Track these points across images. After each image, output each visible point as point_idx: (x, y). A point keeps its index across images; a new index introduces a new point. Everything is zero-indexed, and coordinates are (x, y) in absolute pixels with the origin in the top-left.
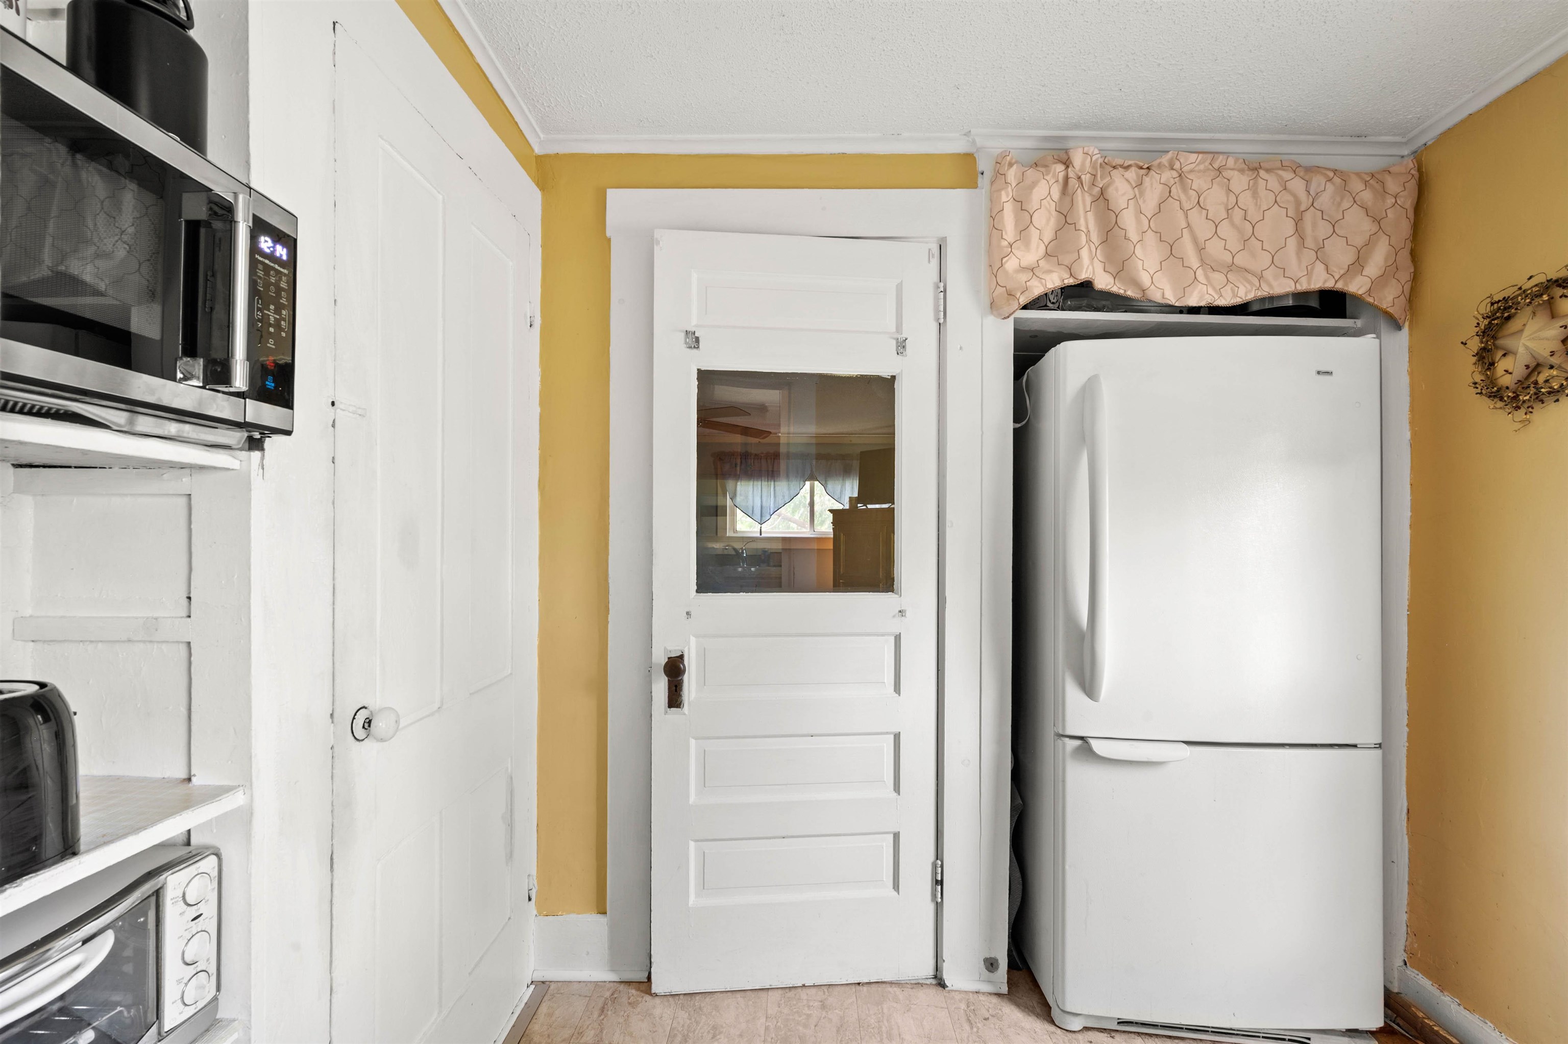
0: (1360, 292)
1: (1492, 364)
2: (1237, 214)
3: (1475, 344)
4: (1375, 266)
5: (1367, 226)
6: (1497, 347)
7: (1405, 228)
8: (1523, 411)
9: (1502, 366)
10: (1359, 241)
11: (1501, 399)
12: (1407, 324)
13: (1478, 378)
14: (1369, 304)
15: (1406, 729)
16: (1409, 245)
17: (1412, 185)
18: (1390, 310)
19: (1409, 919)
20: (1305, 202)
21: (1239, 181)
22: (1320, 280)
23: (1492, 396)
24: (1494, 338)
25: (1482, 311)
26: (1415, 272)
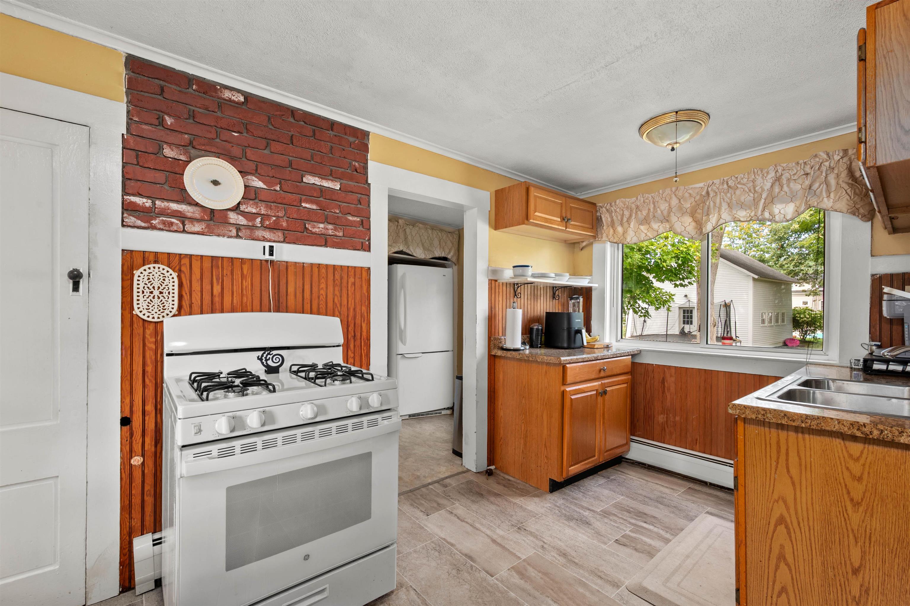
0: (450, 258)
2: (429, 238)
4: (452, 254)
5: (451, 245)
7: (457, 246)
10: (450, 248)
12: (457, 265)
18: (454, 262)
20: (441, 237)
21: (430, 232)
22: (443, 255)
26: (458, 255)
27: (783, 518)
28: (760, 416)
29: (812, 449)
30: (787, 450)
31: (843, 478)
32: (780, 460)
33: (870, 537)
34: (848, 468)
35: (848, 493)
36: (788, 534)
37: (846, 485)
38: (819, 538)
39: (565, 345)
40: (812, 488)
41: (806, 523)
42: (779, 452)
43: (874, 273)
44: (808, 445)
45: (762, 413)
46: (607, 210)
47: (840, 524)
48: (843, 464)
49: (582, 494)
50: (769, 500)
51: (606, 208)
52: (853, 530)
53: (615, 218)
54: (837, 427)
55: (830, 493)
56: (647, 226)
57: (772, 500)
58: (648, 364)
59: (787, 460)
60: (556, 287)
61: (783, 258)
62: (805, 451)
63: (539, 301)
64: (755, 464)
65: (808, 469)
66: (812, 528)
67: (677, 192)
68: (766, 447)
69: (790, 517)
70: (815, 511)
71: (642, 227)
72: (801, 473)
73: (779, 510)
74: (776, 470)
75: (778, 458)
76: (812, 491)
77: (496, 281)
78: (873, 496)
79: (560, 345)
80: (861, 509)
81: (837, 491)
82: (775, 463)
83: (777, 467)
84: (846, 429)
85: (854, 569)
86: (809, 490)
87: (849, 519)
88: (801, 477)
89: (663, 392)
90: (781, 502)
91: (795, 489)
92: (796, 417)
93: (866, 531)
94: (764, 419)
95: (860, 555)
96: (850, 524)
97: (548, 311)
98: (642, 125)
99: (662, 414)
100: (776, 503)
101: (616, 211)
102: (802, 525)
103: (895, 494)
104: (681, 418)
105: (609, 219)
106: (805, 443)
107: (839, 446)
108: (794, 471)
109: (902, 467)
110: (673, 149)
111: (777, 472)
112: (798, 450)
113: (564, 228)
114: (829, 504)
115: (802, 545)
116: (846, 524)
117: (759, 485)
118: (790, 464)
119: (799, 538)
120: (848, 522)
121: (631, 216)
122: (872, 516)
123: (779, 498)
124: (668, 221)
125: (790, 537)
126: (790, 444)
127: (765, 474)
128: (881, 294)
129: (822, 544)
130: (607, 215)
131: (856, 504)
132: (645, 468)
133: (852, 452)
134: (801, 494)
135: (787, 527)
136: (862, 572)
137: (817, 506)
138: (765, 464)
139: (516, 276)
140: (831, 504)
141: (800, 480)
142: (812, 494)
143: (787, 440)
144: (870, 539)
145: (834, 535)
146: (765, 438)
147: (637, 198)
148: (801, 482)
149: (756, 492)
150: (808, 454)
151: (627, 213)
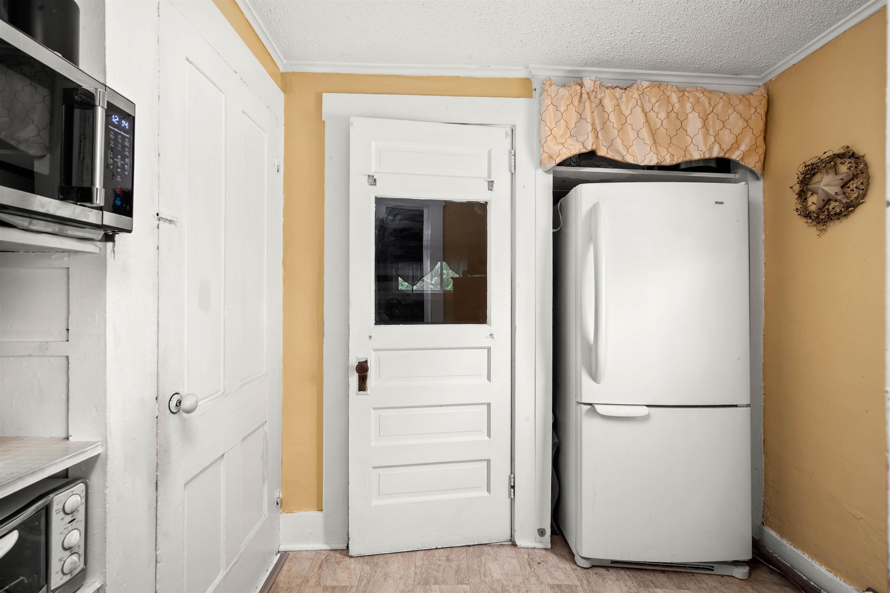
0: (738, 159)
1: (806, 199)
3: (797, 188)
4: (744, 146)
6: (808, 190)
7: (761, 125)
8: (821, 224)
9: (811, 200)
11: (810, 218)
13: (799, 206)
14: (742, 165)
15: (763, 396)
16: (763, 134)
17: (764, 102)
20: (709, 109)
22: (716, 152)
23: (806, 216)
24: (807, 185)
25: (801, 170)
26: (766, 149)
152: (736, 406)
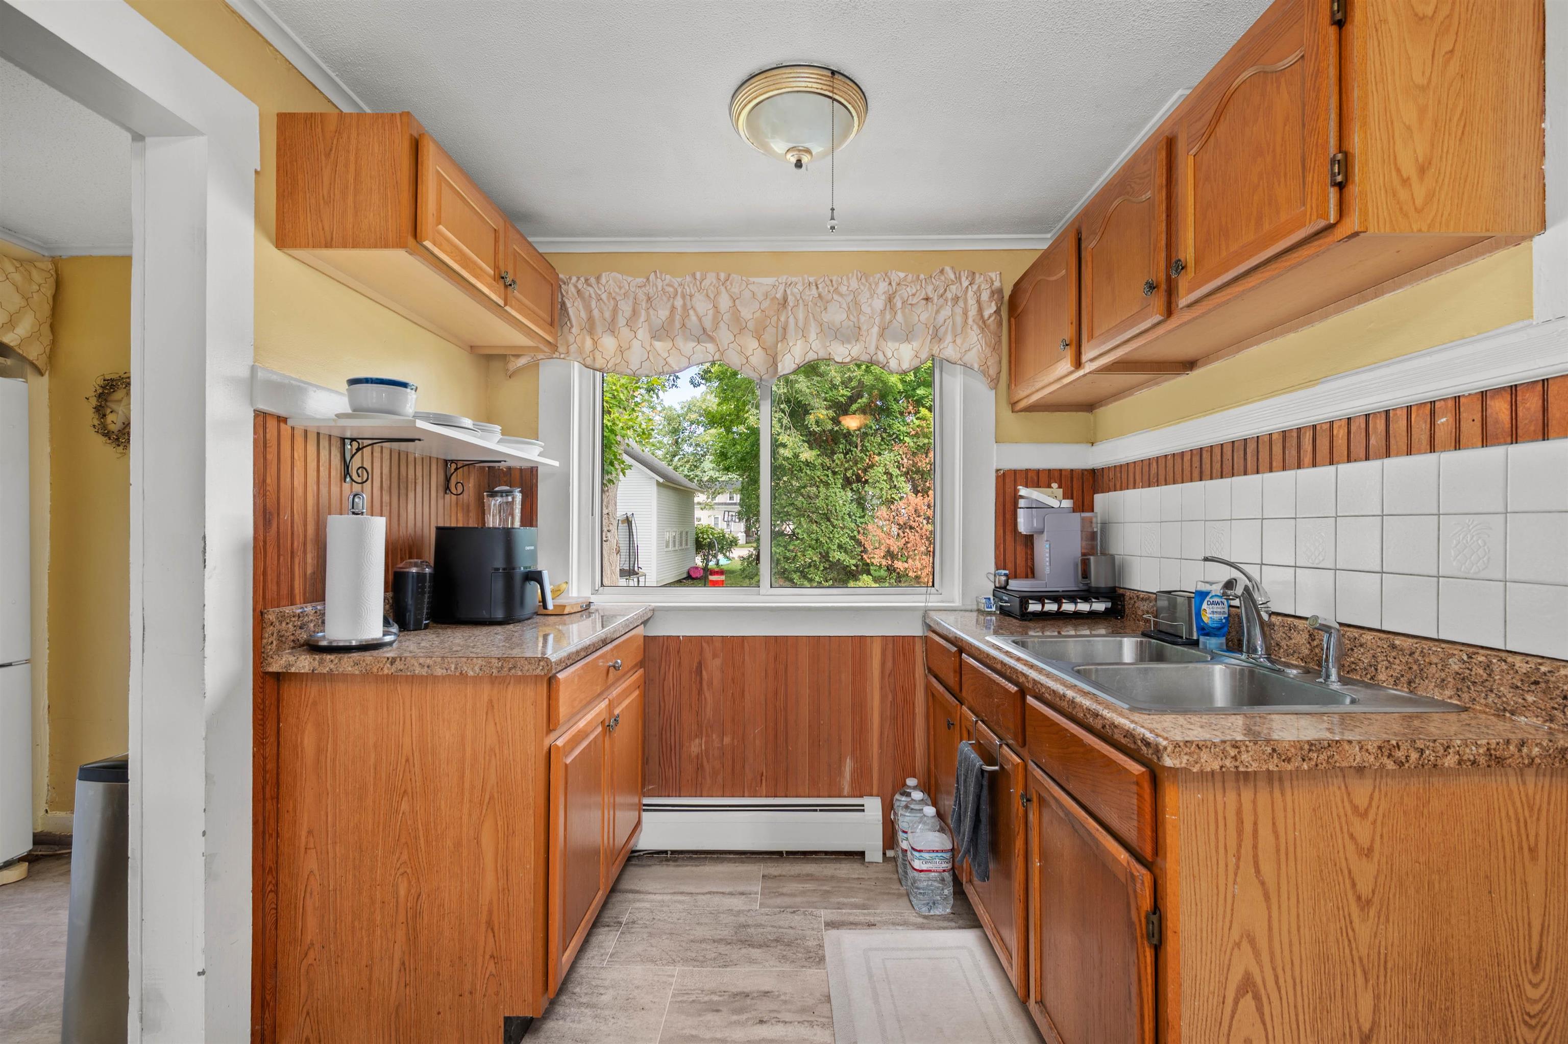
0: (12, 344)
1: (104, 415)
3: (94, 402)
4: (21, 332)
5: (17, 301)
6: (107, 406)
7: (47, 309)
8: (121, 447)
9: (110, 418)
10: (11, 309)
11: (110, 439)
12: (47, 373)
13: (96, 422)
14: (19, 354)
15: (48, 651)
16: (49, 321)
17: (52, 281)
18: (36, 362)
19: (50, 781)
23: (104, 435)
24: (106, 400)
25: (99, 382)
26: (53, 340)
27: (1248, 979)
28: (1228, 763)
29: (1297, 811)
30: (1255, 824)
31: (1346, 859)
32: (1243, 851)
33: (1386, 962)
34: (1352, 836)
35: (1354, 885)
36: (1257, 1009)
37: (1350, 872)
38: (1311, 996)
39: (499, 614)
40: (1298, 895)
41: (1289, 973)
42: (1240, 832)
43: (999, 468)
44: (1289, 804)
45: (1233, 754)
46: (578, 291)
47: (1341, 954)
48: (1345, 830)
49: (588, 1011)
50: (1223, 949)
51: (576, 287)
52: (1361, 959)
53: (596, 313)
54: (1358, 759)
55: (1327, 894)
56: (670, 344)
57: (1230, 946)
58: (668, 637)
59: (1255, 847)
60: (452, 461)
61: (677, 458)
62: (1285, 817)
63: (411, 495)
64: (1196, 874)
65: (1291, 856)
66: (1298, 981)
67: (728, 283)
68: (1217, 827)
69: (1262, 972)
70: (1302, 942)
71: (658, 345)
72: (1279, 868)
73: (1243, 962)
74: (1236, 874)
75: (1239, 846)
76: (1298, 901)
77: (281, 420)
78: (1388, 878)
79: (485, 614)
80: (1372, 912)
81: (1337, 887)
82: (1234, 860)
83: (1238, 867)
84: (1372, 759)
85: (1364, 1037)
86: (1293, 900)
87: (1355, 940)
88: (1279, 876)
89: (700, 691)
90: (1245, 945)
91: (1269, 908)
92: (1293, 750)
93: (1379, 952)
94: (1236, 767)
95: (1372, 1003)
96: (1357, 949)
97: (441, 524)
98: (752, 77)
99: (696, 736)
100: (1236, 950)
101: (599, 299)
102: (1281, 981)
103: (1417, 865)
104: (733, 739)
105: (583, 315)
106: (1284, 801)
107: (1338, 793)
108: (1267, 868)
109: (1426, 811)
110: (799, 164)
111: (1238, 880)
112: (1273, 818)
113: (501, 303)
114: (1324, 919)
115: (1282, 1024)
116: (1351, 950)
117: (1205, 920)
118: (1260, 854)
119: (1276, 1012)
120: (1354, 946)
121: (635, 312)
122: (1388, 920)
123: (1242, 937)
124: (712, 339)
125: (1262, 1015)
126: (1260, 810)
127: (1215, 891)
128: (1016, 498)
129: (1315, 1009)
130: (579, 303)
131: (1364, 903)
132: (667, 860)
133: (1357, 801)
134: (1280, 913)
135: (1257, 998)
136: (1375, 1036)
137: (1307, 929)
138: (1215, 868)
139: (358, 410)
140: (1328, 920)
141: (1279, 884)
142: (1298, 907)
143: (1254, 802)
144: (1385, 969)
145: (1334, 981)
146: (1215, 806)
147: (648, 279)
148: (1279, 888)
149: (1199, 938)
150: (1290, 822)
151: (626, 308)
152: (10, 665)
